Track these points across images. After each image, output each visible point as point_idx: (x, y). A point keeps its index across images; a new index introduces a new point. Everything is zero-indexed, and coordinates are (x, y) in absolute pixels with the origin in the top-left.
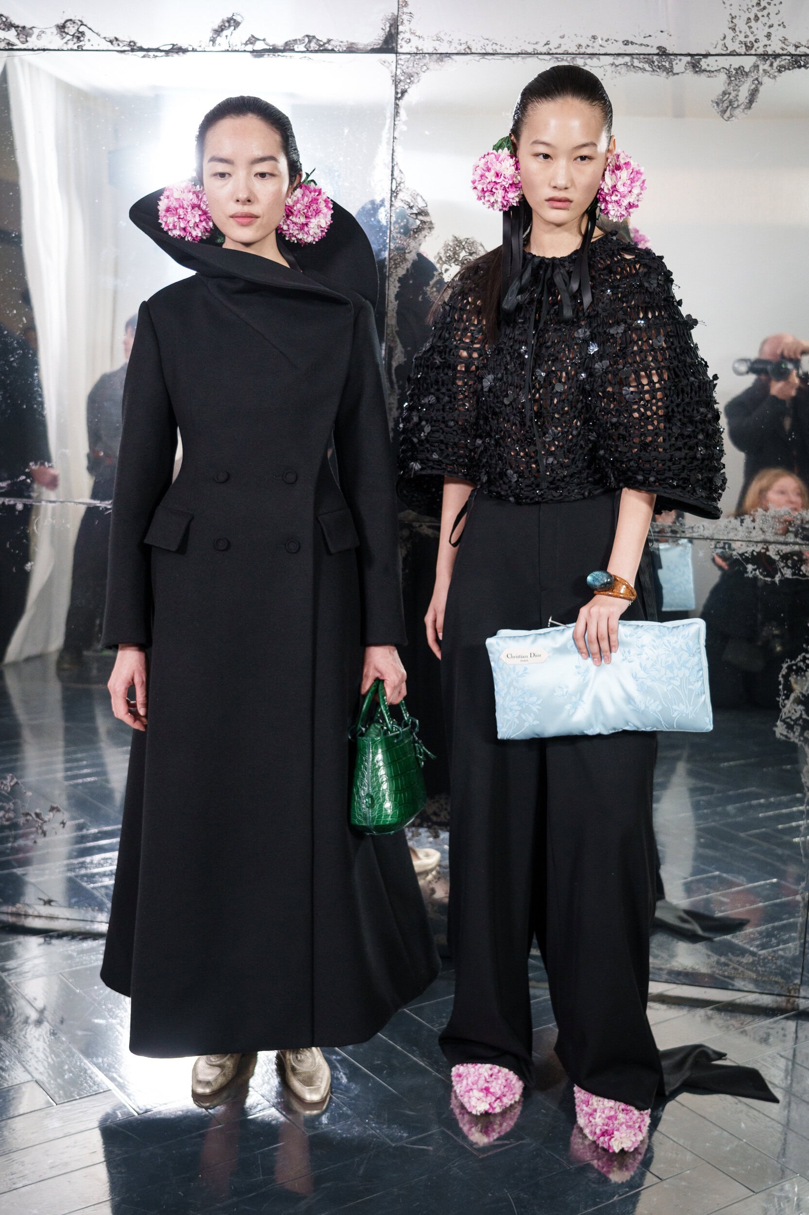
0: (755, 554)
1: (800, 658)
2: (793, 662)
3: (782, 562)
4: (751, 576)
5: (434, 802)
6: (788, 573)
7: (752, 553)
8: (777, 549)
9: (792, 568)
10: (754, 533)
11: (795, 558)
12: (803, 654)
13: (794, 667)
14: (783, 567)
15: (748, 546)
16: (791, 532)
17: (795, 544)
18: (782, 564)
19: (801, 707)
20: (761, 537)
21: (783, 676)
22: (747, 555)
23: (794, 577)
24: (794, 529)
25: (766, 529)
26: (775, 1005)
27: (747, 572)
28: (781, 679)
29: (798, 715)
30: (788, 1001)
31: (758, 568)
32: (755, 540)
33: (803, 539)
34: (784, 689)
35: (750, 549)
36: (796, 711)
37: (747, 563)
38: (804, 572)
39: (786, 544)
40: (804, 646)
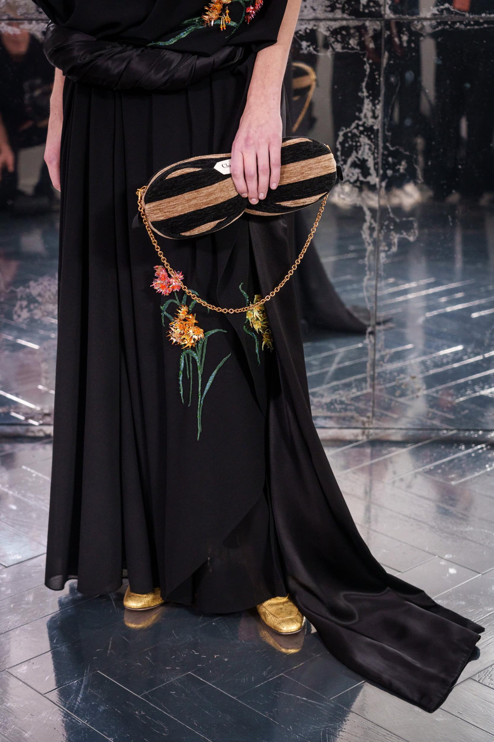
0: (308, 31)
1: (354, 125)
2: (348, 130)
3: (332, 37)
4: (305, 52)
5: (38, 285)
6: (338, 47)
7: (305, 30)
8: (327, 26)
9: (341, 42)
10: (306, 12)
11: (344, 32)
12: (356, 122)
13: (350, 135)
14: (334, 42)
15: (301, 24)
16: (339, 8)
17: (343, 19)
18: (332, 40)
19: (357, 171)
20: (312, 15)
21: (340, 143)
22: (301, 33)
23: (344, 51)
24: (341, 6)
25: (316, 7)
26: (352, 437)
27: (302, 49)
28: (339, 146)
29: (355, 178)
30: (363, 433)
31: (312, 44)
32: (307, 18)
33: (349, 14)
34: (342, 155)
35: (303, 27)
36: (353, 174)
37: (302, 40)
38: (353, 45)
39: (335, 20)
40: (357, 114)
